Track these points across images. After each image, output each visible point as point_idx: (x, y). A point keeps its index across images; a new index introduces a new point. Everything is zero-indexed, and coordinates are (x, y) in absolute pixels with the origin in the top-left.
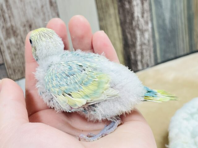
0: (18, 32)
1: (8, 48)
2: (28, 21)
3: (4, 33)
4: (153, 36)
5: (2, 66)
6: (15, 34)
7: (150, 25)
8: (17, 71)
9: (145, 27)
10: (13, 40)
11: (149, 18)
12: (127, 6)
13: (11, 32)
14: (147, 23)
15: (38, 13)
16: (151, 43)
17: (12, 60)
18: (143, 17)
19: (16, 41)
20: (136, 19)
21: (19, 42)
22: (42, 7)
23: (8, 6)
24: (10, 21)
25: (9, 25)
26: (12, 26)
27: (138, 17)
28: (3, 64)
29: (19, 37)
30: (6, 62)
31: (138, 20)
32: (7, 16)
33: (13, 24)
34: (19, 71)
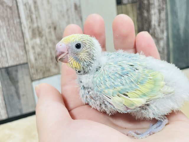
0: (43, 32)
1: (33, 48)
2: (53, 23)
3: (31, 33)
4: (168, 45)
5: (26, 65)
6: (40, 34)
7: (165, 34)
8: (39, 71)
9: (160, 36)
10: (38, 40)
11: (165, 28)
12: (146, 14)
13: (37, 32)
14: (163, 32)
15: (63, 16)
16: (166, 52)
17: (36, 59)
18: (159, 25)
19: (41, 42)
20: (153, 27)
21: (43, 43)
22: (68, 10)
23: (36, 7)
24: (37, 22)
25: (35, 25)
26: (38, 27)
27: (155, 25)
28: (27, 63)
29: (44, 38)
30: (30, 62)
31: (155, 29)
32: (34, 16)
33: (40, 25)
34: (41, 70)
